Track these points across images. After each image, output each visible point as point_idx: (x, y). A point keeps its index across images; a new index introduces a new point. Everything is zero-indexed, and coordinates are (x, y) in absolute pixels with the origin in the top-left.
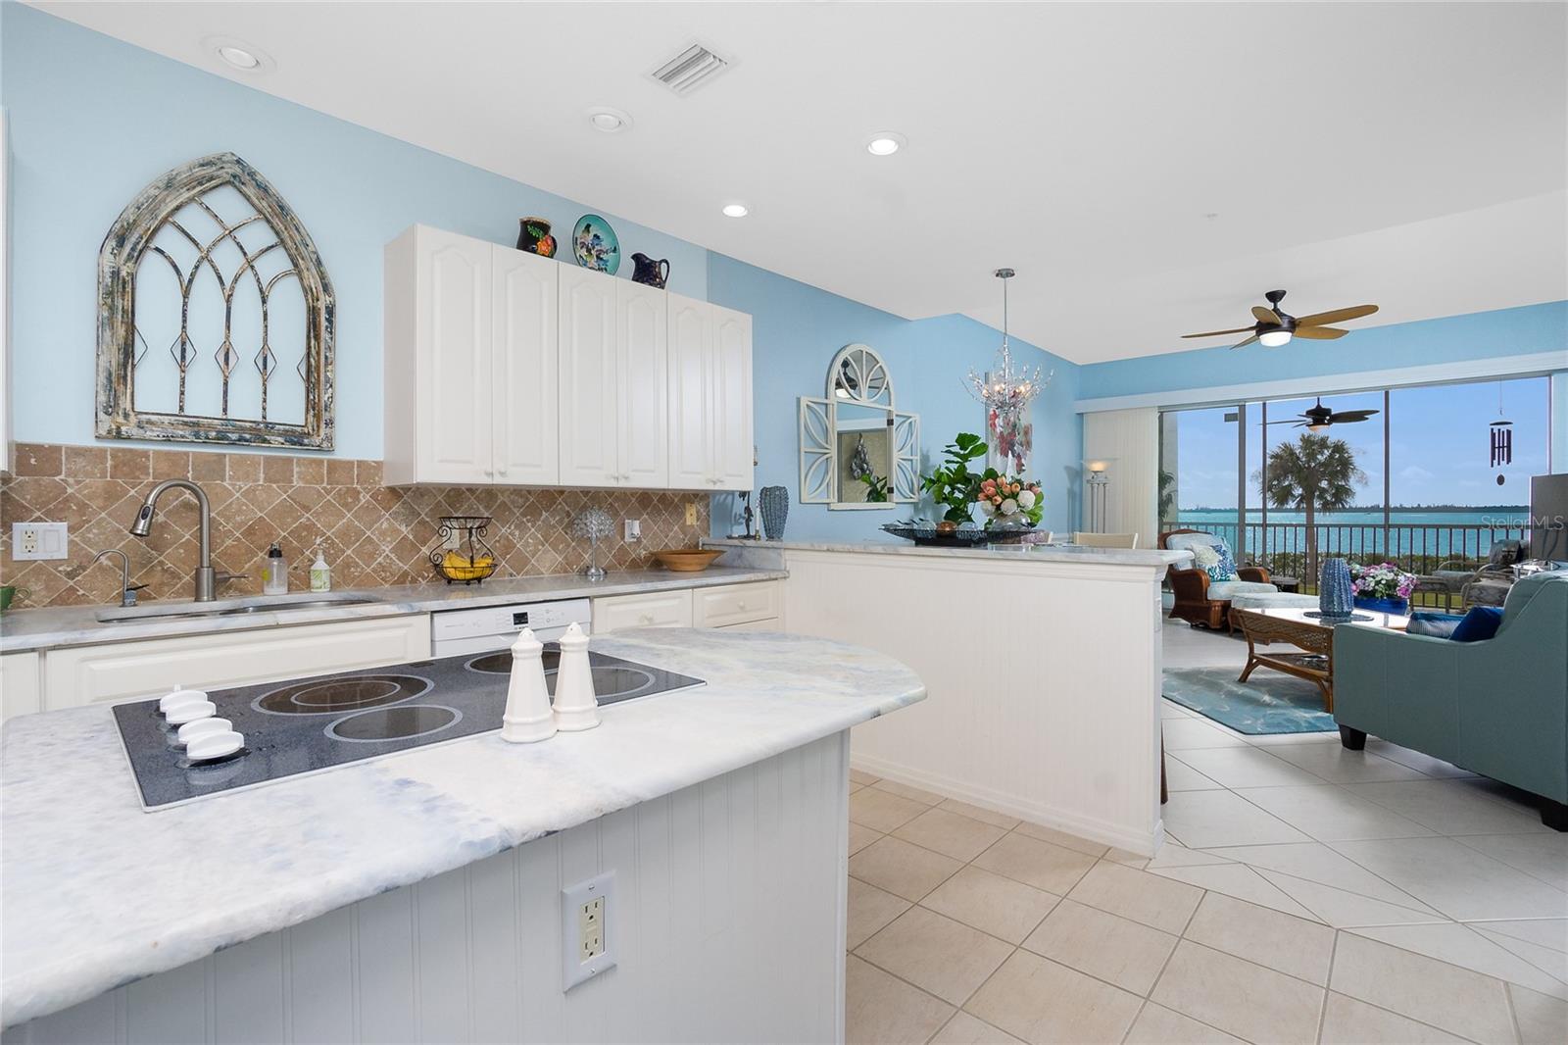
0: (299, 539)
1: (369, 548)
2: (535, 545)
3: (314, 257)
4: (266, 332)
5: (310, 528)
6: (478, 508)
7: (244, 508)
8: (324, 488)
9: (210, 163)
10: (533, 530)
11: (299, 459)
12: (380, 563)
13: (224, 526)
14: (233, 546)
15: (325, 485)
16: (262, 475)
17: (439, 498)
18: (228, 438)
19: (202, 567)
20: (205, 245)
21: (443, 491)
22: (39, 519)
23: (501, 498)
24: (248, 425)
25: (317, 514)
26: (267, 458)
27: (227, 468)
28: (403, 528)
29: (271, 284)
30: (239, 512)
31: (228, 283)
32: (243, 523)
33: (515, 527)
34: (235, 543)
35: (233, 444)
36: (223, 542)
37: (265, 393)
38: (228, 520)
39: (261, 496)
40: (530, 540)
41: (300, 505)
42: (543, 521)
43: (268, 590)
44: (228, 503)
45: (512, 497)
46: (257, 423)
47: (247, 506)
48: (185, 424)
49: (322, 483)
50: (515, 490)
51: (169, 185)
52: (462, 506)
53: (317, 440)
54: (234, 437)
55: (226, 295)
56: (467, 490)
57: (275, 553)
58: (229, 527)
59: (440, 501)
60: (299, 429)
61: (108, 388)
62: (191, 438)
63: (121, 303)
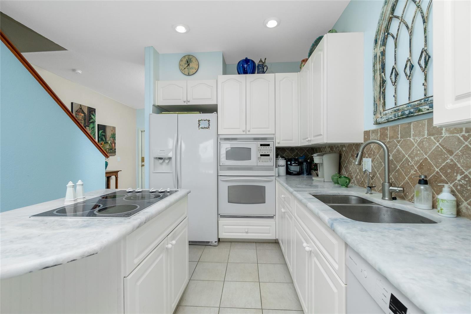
0: (446, 174)
5: (453, 167)
7: (419, 152)
8: (463, 136)
13: (411, 163)
14: (414, 174)
15: (464, 133)
16: (426, 132)
19: (385, 182)
20: (401, 15)
22: (367, 157)
24: (416, 103)
27: (412, 130)
30: (417, 155)
31: (410, 26)
32: (418, 161)
34: (415, 173)
36: (410, 171)
38: (412, 158)
39: (426, 144)
41: (446, 150)
44: (412, 150)
46: (421, 100)
47: (420, 151)
48: (395, 111)
49: (461, 132)
55: (409, 32)
57: (424, 182)
58: (413, 163)
61: (375, 105)
62: (394, 118)
63: (378, 66)
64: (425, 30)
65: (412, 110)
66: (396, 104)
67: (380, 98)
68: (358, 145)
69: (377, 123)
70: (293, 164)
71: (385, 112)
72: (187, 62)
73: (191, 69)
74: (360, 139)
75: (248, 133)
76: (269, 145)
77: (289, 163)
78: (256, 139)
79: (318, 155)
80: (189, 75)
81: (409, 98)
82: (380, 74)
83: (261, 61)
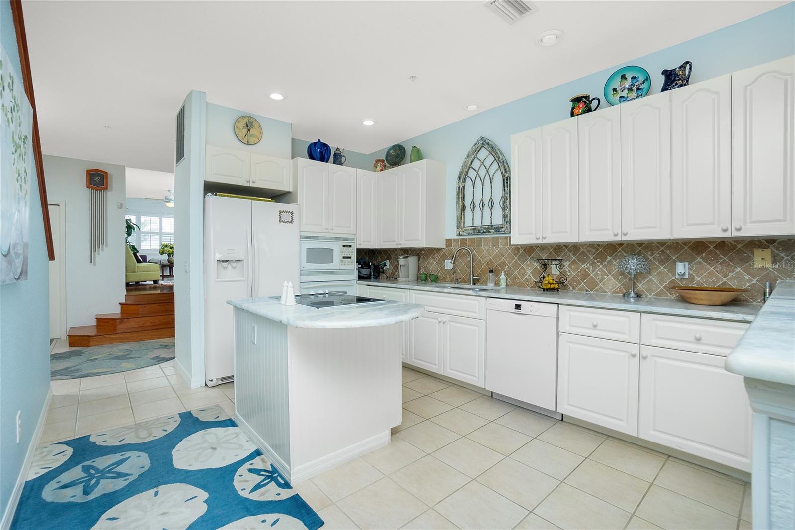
0: (501, 267)
1: (522, 271)
2: (602, 276)
3: (502, 160)
4: (492, 193)
5: (504, 262)
6: (570, 255)
7: (487, 255)
8: (509, 248)
9: (476, 143)
10: (601, 267)
11: (501, 237)
12: (526, 278)
13: (482, 262)
15: (508, 246)
16: (491, 244)
17: (551, 250)
18: (480, 232)
19: (470, 274)
20: (477, 170)
21: (553, 247)
22: (449, 259)
23: (582, 249)
24: (487, 227)
25: (506, 258)
26: (493, 237)
27: (483, 242)
28: (535, 264)
29: (493, 176)
30: (486, 257)
31: (483, 180)
32: (486, 261)
33: (590, 265)
34: (486, 267)
35: (482, 234)
37: (491, 215)
38: (483, 259)
39: (491, 251)
40: (599, 273)
41: (501, 254)
42: (607, 262)
43: (489, 284)
44: (483, 254)
45: (588, 248)
46: (489, 226)
48: (473, 229)
50: (590, 245)
51: (468, 156)
52: (561, 254)
53: (503, 229)
54: (482, 231)
55: (482, 183)
56: (564, 245)
57: (491, 272)
59: (551, 252)
60: (500, 226)
61: (458, 221)
62: (473, 233)
63: (460, 196)
64: (491, 186)
65: (485, 231)
66: (473, 224)
67: (461, 217)
68: (439, 250)
69: (459, 235)
70: (364, 267)
71: (465, 228)
72: (247, 126)
73: (252, 136)
74: (442, 245)
75: (330, 231)
76: (350, 246)
77: (360, 266)
78: (338, 239)
79: (404, 258)
80: (248, 144)
81: (482, 223)
82: (462, 202)
83: (338, 149)
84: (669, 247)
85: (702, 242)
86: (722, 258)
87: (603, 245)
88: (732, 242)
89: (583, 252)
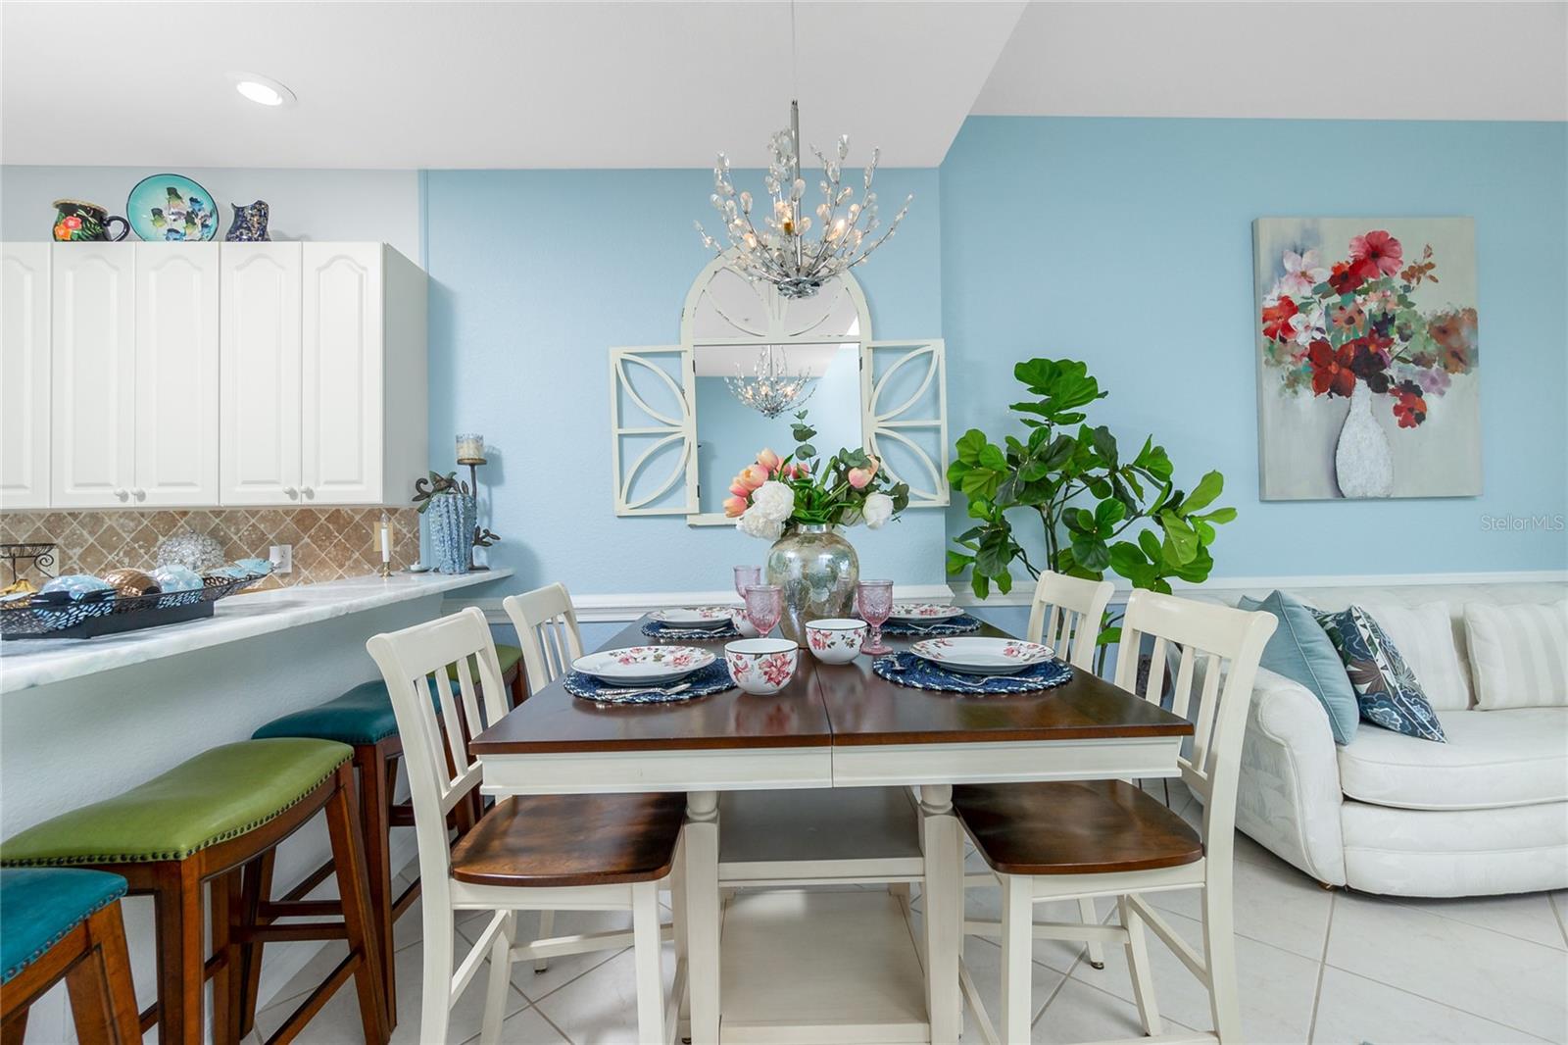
6: (82, 533)
10: (146, 557)
17: (39, 524)
21: (42, 518)
23: (108, 522)
33: (124, 553)
45: (122, 521)
50: (124, 513)
52: (63, 531)
56: (70, 514)
59: (39, 528)
84: (263, 519)
85: (311, 510)
86: (336, 537)
87: (150, 514)
88: (349, 512)
89: (110, 528)
